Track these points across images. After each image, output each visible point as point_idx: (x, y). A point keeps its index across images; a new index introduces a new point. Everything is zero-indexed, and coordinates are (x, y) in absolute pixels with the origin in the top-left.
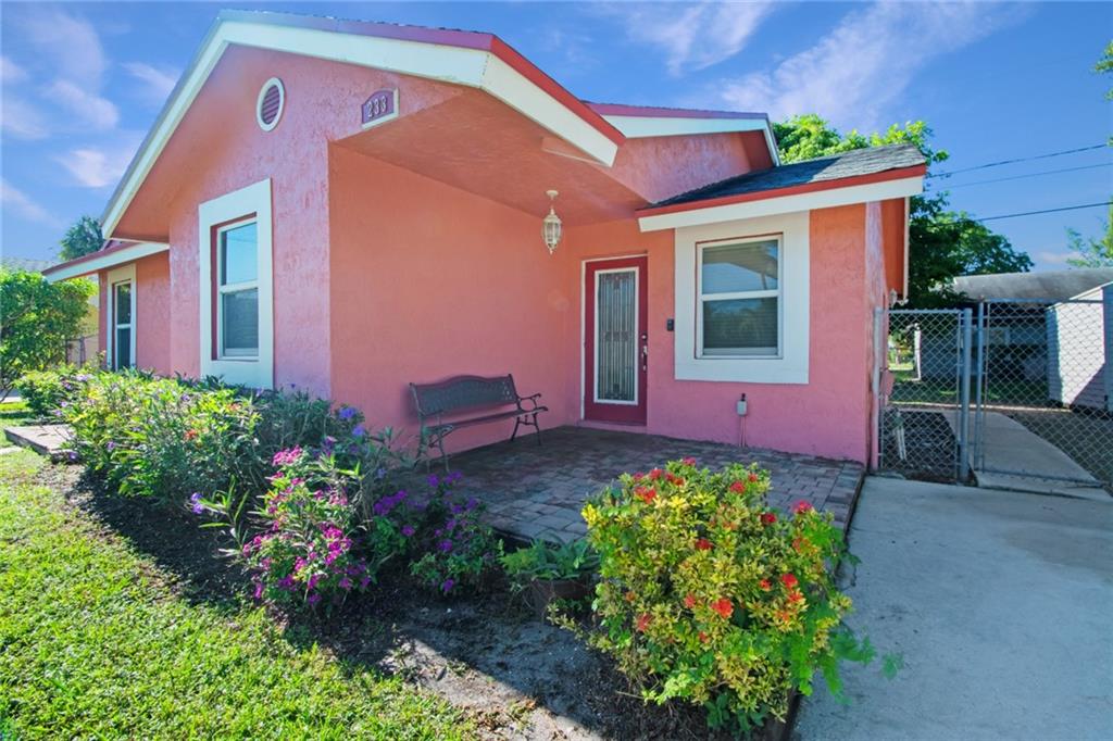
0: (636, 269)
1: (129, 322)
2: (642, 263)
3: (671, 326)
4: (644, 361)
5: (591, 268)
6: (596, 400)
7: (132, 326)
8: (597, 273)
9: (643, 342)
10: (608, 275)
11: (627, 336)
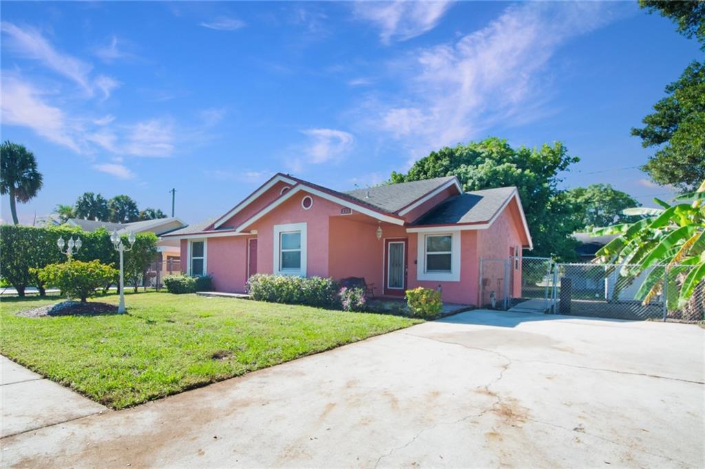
0: (404, 242)
1: (203, 256)
2: (406, 240)
3: (416, 262)
4: (406, 274)
5: (387, 241)
6: (388, 287)
7: (205, 258)
8: (389, 243)
9: (406, 268)
10: (394, 244)
11: (400, 265)
